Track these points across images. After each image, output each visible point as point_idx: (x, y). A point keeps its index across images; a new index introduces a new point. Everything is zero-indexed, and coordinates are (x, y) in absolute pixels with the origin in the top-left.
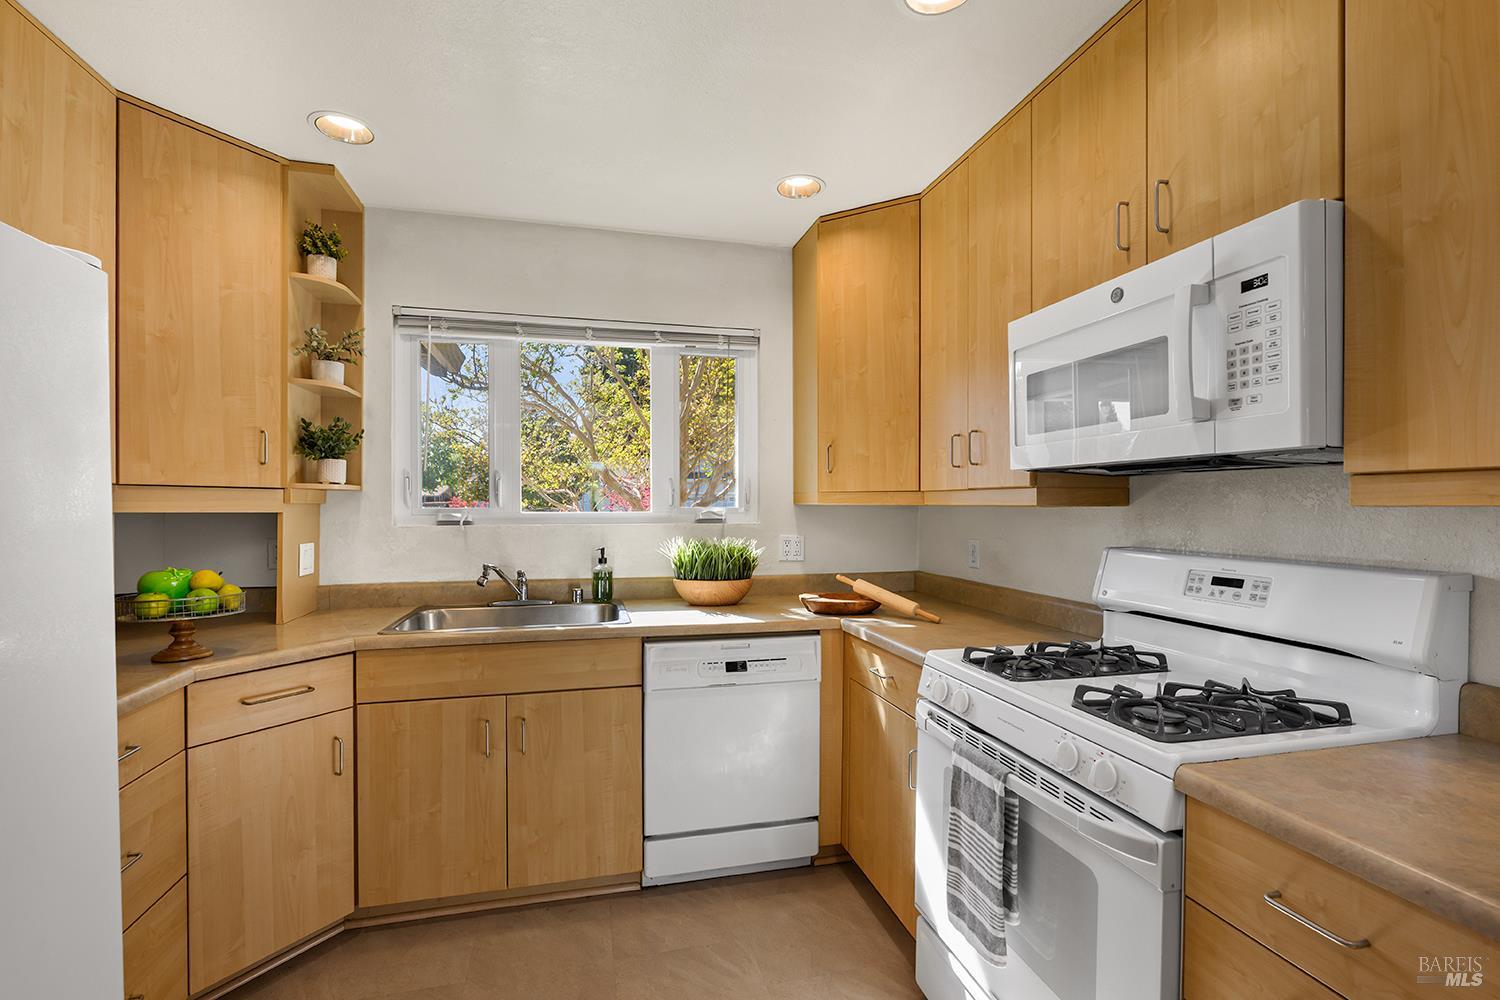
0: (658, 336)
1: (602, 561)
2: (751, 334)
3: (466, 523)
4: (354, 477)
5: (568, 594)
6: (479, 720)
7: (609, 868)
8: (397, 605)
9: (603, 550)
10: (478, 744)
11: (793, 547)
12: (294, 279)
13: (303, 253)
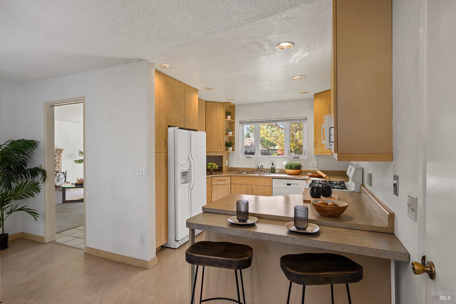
1: (273, 165)
2: (305, 118)
3: (250, 157)
4: (233, 150)
5: (267, 171)
6: (247, 188)
10: (247, 192)
11: (315, 164)
12: (225, 120)
13: (226, 116)
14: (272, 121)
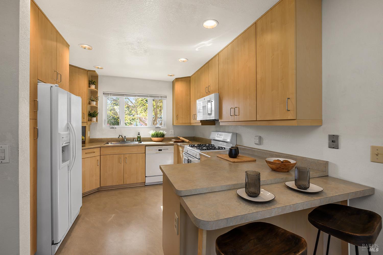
0: (149, 96)
1: (139, 134)
2: (165, 96)
3: (115, 128)
4: (97, 121)
5: (133, 140)
6: (119, 158)
7: (140, 181)
8: (104, 142)
9: (139, 133)
10: (119, 162)
11: (172, 132)
12: (88, 89)
13: (90, 84)
14: (137, 96)
